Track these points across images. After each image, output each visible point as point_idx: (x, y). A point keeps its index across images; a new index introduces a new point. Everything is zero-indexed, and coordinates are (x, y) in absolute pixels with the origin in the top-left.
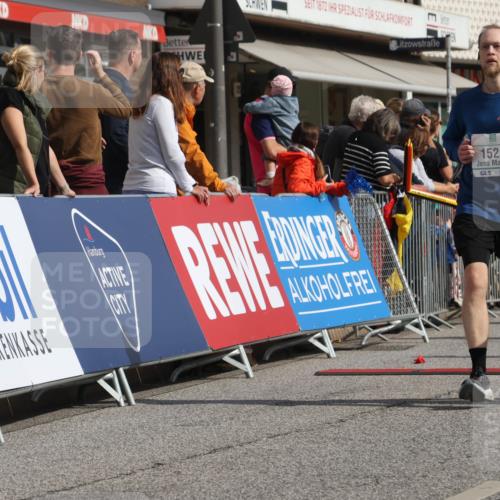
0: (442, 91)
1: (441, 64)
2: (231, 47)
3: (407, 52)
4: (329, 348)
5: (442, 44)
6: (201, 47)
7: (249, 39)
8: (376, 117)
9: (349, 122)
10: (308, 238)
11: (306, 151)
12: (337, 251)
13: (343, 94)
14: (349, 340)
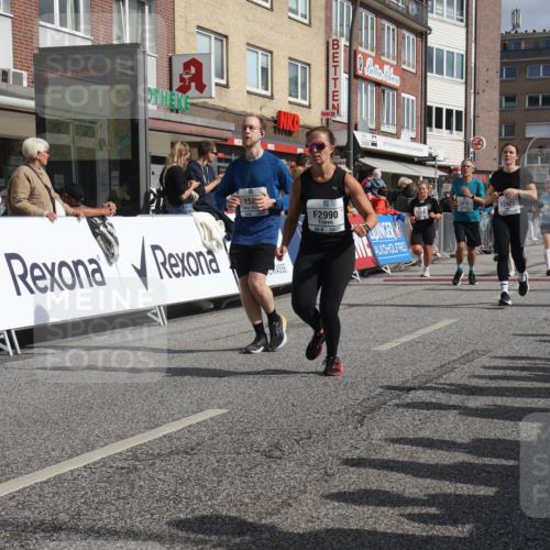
0: (433, 176)
1: (433, 166)
2: (356, 160)
3: (421, 162)
4: (389, 271)
5: (434, 159)
6: (345, 160)
7: (362, 157)
8: (409, 186)
9: (398, 187)
10: (382, 230)
11: (382, 198)
12: (393, 235)
13: (396, 177)
14: (396, 268)
